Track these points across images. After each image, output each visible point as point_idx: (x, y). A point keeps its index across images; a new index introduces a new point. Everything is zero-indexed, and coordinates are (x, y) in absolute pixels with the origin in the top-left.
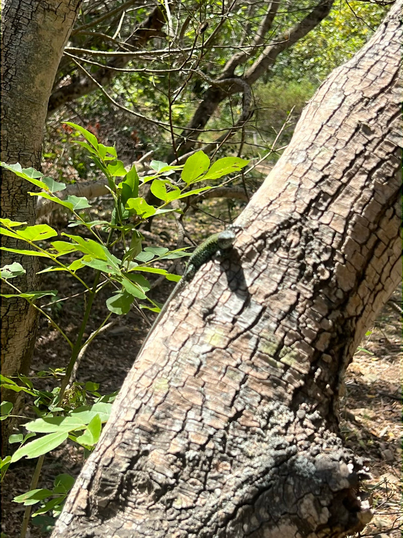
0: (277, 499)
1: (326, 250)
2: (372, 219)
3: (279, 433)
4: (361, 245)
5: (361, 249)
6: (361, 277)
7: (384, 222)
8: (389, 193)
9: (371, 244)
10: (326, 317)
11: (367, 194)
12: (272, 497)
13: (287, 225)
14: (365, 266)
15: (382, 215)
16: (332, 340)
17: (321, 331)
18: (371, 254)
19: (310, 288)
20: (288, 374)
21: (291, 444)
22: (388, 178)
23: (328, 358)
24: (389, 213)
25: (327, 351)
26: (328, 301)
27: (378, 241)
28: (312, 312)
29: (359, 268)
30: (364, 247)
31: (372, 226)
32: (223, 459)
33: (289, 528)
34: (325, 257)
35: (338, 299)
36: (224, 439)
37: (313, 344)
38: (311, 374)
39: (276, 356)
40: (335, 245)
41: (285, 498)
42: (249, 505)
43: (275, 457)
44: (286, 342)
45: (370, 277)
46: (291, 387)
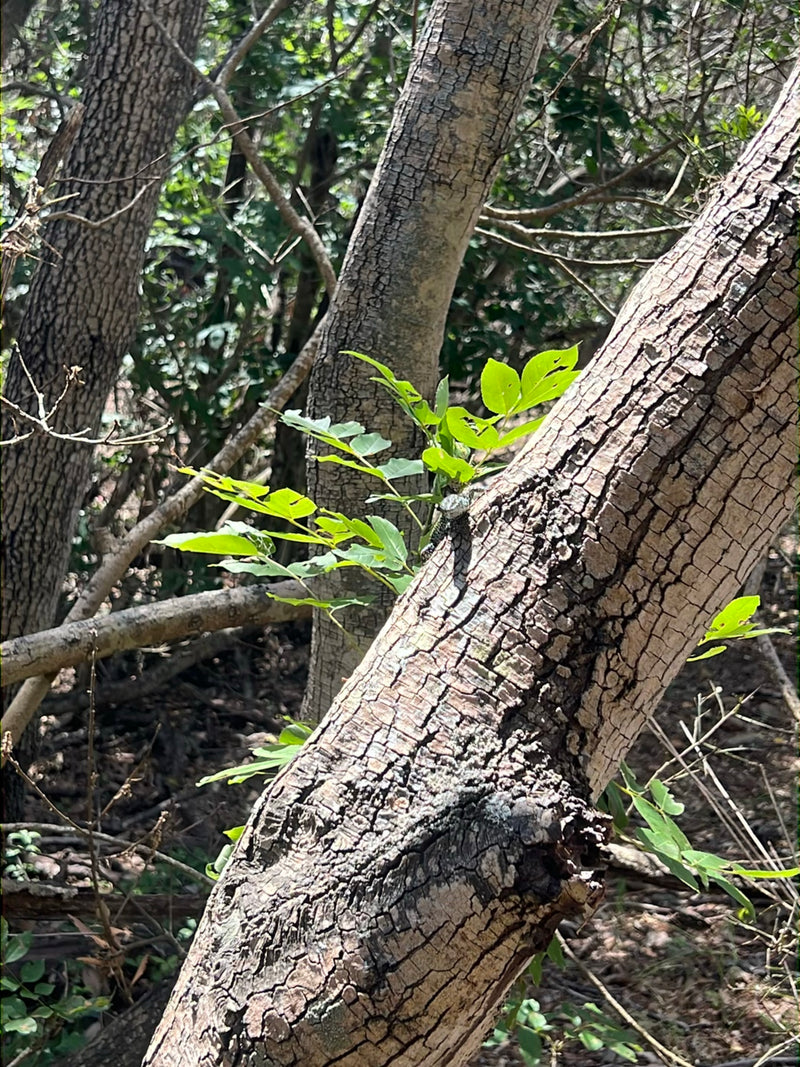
0: (454, 849)
1: (572, 520)
2: (646, 478)
3: (475, 765)
4: (627, 515)
5: (627, 520)
6: (627, 560)
7: (666, 481)
8: (673, 440)
9: (643, 514)
10: (565, 613)
11: (639, 442)
12: (446, 845)
13: (530, 486)
14: (634, 546)
15: (660, 472)
16: (573, 647)
17: (555, 633)
18: (644, 527)
19: (544, 571)
20: (501, 688)
21: (488, 780)
22: (672, 420)
23: (565, 671)
24: (673, 469)
25: (564, 662)
26: (569, 590)
27: (656, 508)
28: (545, 606)
29: (623, 548)
30: (632, 518)
31: (644, 488)
32: (401, 794)
33: (464, 888)
34: (571, 530)
35: (586, 589)
36: (407, 767)
37: (541, 650)
38: (534, 690)
39: (489, 664)
40: (586, 514)
41: (464, 847)
42: (416, 853)
43: (461, 794)
44: (504, 646)
45: (645, 561)
46: (503, 706)
